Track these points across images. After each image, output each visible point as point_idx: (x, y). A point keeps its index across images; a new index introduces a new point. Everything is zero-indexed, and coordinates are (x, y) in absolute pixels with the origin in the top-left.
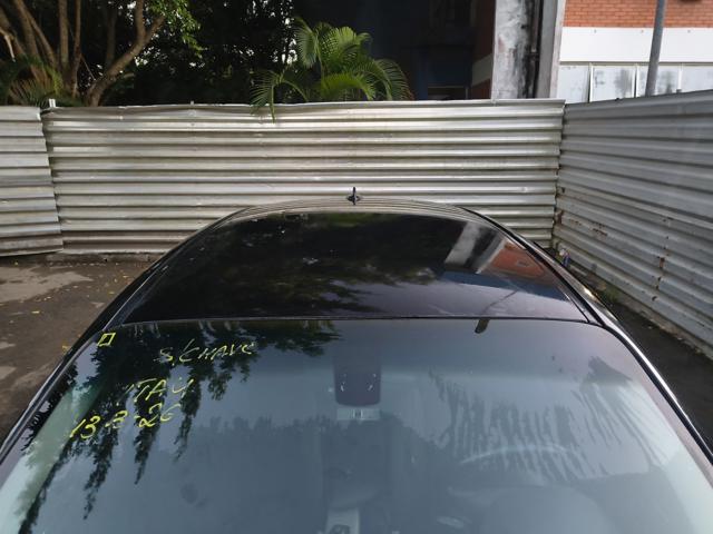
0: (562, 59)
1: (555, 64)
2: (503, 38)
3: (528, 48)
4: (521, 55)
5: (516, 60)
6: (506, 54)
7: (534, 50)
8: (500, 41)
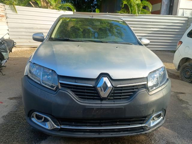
0: (180, 7)
1: (178, 9)
2: (165, 1)
3: (170, 4)
4: (169, 6)
5: (167, 7)
6: (165, 5)
7: (172, 5)
8: (164, 2)
